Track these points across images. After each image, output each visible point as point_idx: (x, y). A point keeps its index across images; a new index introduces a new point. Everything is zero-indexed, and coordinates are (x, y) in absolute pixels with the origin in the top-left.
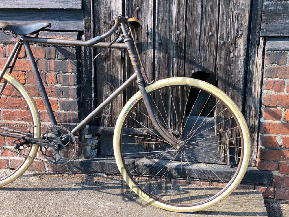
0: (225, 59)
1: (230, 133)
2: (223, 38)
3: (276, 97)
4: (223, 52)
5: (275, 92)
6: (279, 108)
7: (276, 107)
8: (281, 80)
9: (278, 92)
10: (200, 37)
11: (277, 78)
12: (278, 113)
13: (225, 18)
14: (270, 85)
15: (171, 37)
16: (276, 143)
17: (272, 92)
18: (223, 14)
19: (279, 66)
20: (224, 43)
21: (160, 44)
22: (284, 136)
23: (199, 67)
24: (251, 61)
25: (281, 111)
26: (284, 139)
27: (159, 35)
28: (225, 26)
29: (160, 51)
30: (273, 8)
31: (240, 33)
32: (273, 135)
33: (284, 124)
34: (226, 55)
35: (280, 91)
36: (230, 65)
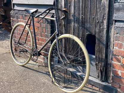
0: (99, 29)
1: (100, 65)
2: (98, 19)
3: (118, 51)
4: (98, 26)
5: (118, 48)
6: (120, 57)
7: (119, 56)
8: (121, 42)
9: (120, 48)
10: (90, 18)
11: (119, 42)
12: (119, 59)
13: (99, 10)
14: (116, 44)
15: (80, 17)
16: (118, 75)
17: (117, 48)
18: (98, 8)
19: (120, 35)
20: (98, 22)
21: (76, 20)
22: (122, 71)
23: (89, 32)
24: (110, 32)
25: (121, 58)
26: (122, 73)
27: (76, 16)
28: (99, 14)
29: (76, 23)
30: (118, 6)
31: (105, 17)
32: (117, 70)
33: (122, 65)
34: (99, 28)
35: (121, 48)
36: (101, 32)
